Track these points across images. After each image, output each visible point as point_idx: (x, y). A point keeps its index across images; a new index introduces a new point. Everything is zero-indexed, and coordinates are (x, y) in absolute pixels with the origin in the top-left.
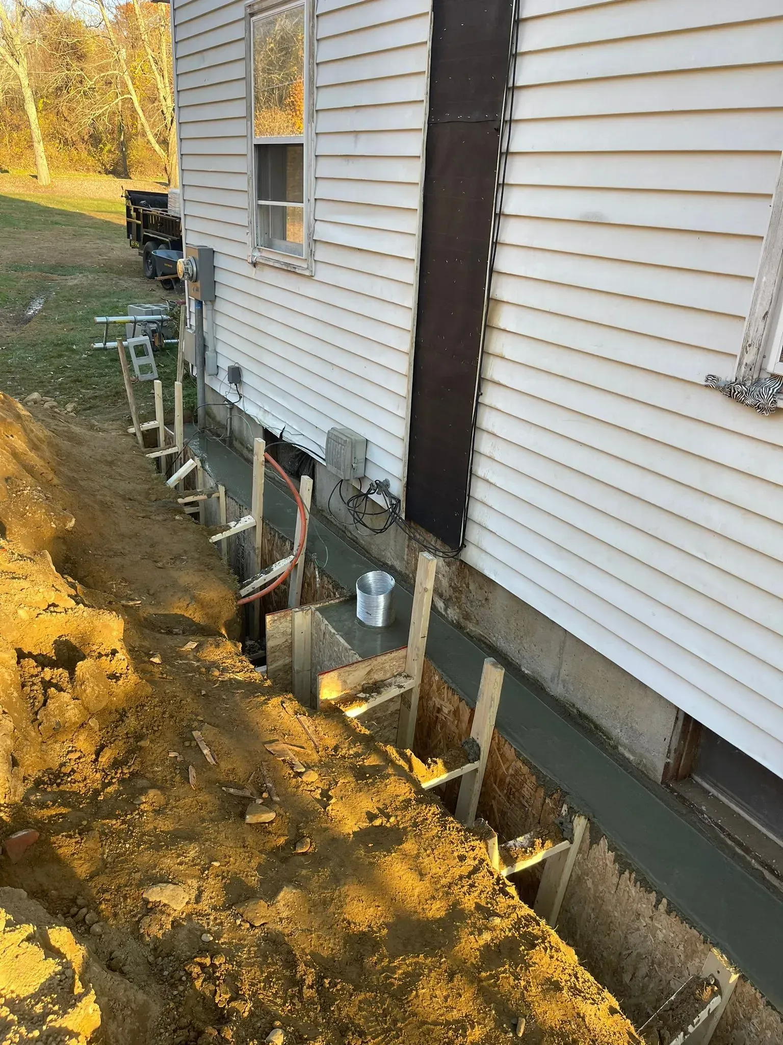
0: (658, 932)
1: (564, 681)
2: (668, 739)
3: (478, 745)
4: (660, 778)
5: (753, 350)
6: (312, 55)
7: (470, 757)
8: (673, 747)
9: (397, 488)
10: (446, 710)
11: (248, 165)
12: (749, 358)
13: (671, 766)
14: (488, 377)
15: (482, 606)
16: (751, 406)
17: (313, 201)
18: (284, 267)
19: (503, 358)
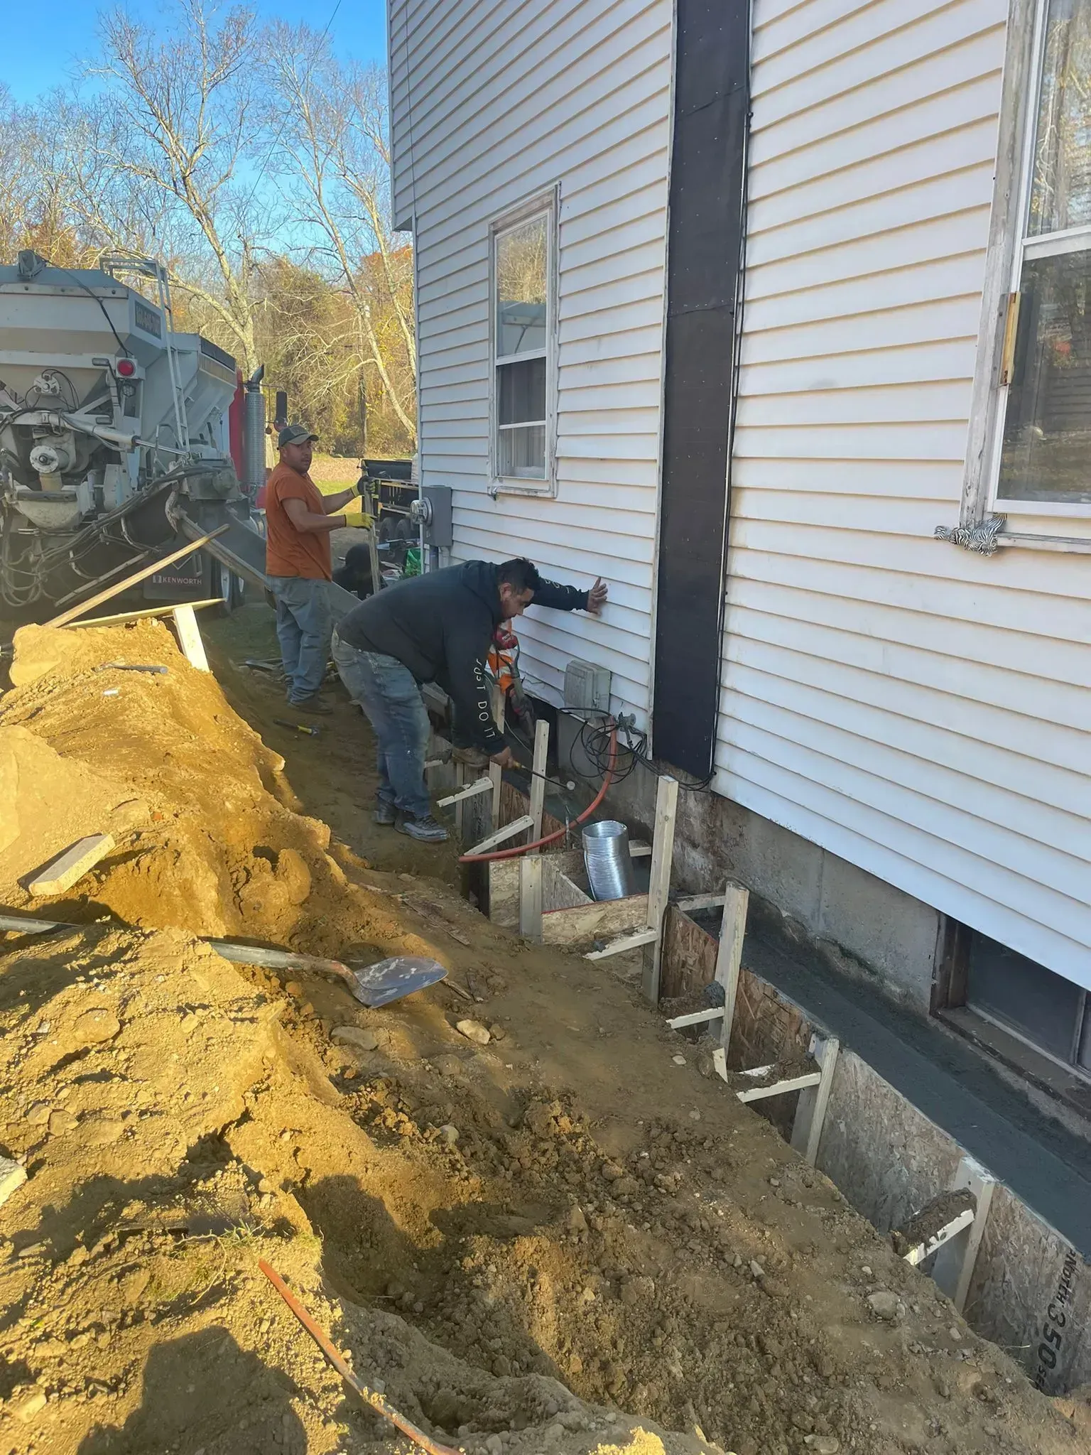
0: (912, 1161)
1: (824, 914)
2: (932, 958)
3: (722, 988)
4: (928, 1006)
5: (973, 492)
6: (555, 265)
7: (713, 1001)
8: (938, 965)
9: (643, 722)
10: (690, 962)
11: (489, 389)
12: (971, 500)
13: (938, 988)
14: (732, 573)
15: (737, 844)
16: (975, 550)
17: (555, 416)
18: (526, 494)
19: (747, 549)
